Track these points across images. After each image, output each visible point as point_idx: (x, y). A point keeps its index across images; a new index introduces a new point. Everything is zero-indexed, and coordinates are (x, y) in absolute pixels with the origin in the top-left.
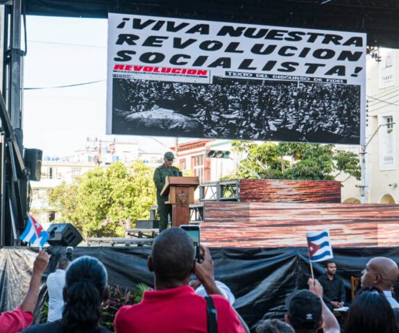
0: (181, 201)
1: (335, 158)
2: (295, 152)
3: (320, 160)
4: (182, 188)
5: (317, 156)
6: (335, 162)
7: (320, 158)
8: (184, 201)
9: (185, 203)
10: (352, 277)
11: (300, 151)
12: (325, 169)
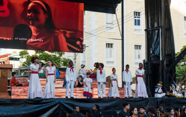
0: (4, 76)
1: (62, 61)
2: (46, 59)
3: (56, 62)
4: (4, 70)
5: (55, 60)
6: (62, 63)
7: (56, 61)
8: (5, 76)
9: (6, 77)
10: (87, 113)
11: (48, 58)
12: (58, 65)
